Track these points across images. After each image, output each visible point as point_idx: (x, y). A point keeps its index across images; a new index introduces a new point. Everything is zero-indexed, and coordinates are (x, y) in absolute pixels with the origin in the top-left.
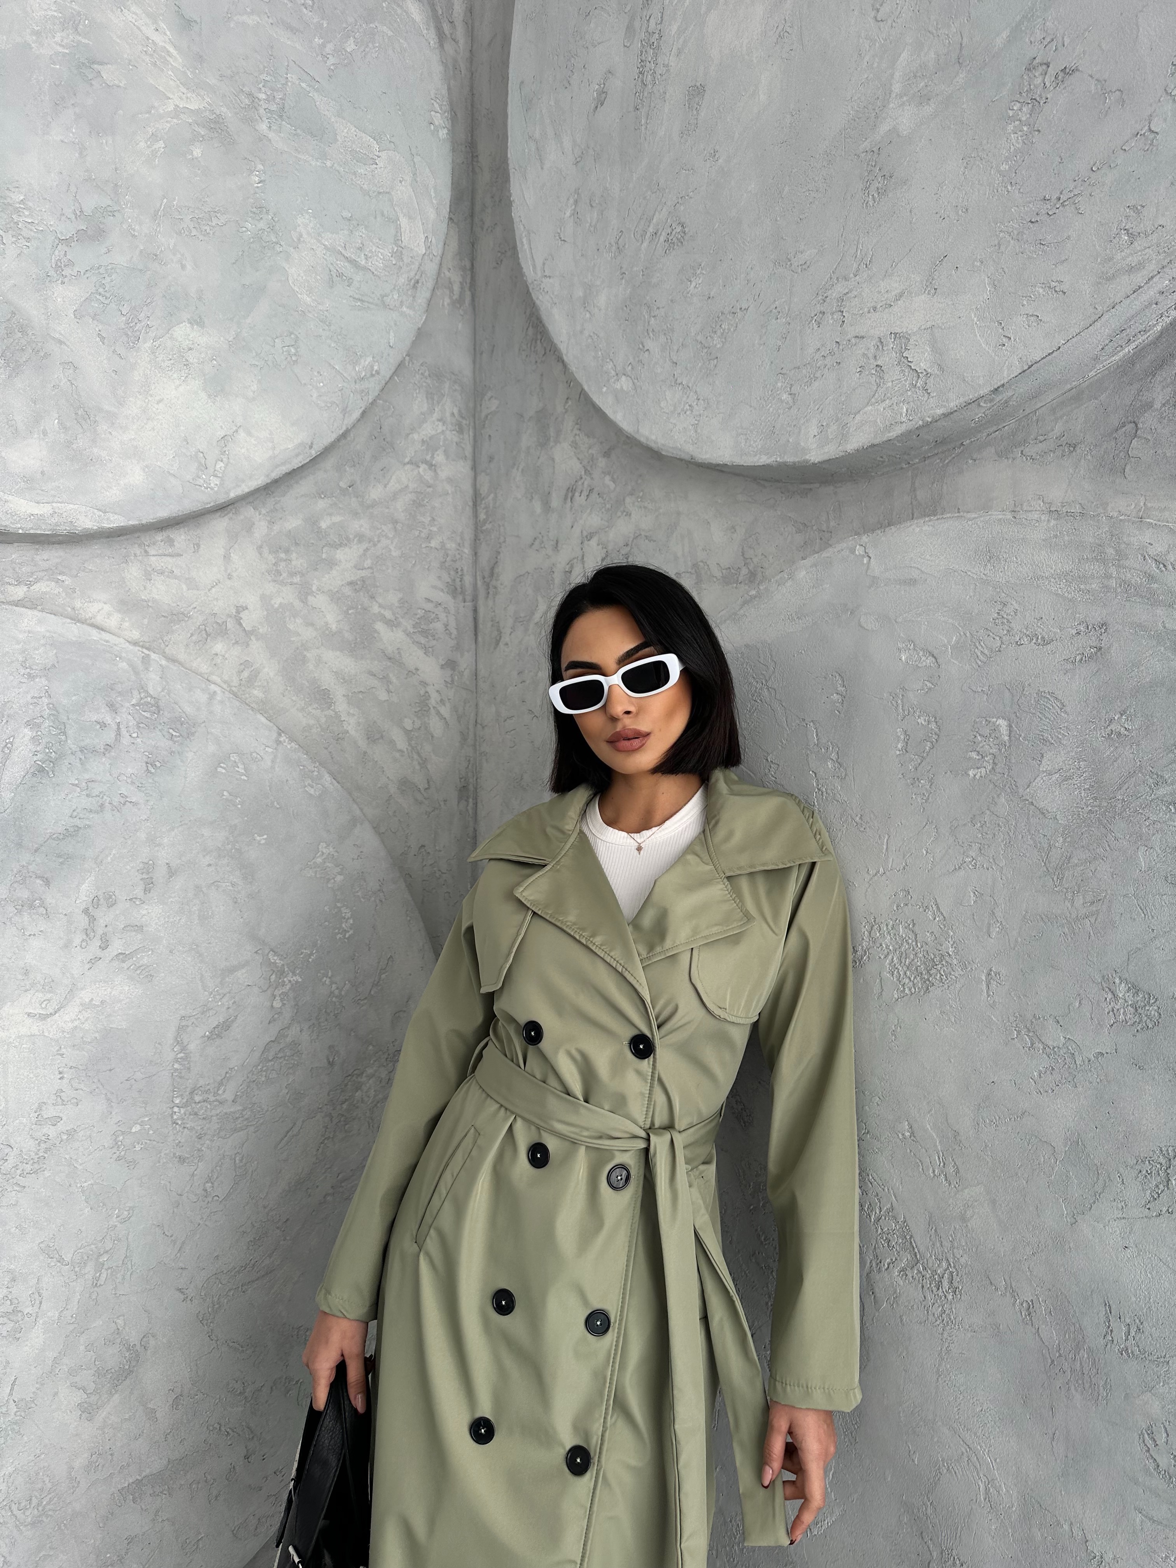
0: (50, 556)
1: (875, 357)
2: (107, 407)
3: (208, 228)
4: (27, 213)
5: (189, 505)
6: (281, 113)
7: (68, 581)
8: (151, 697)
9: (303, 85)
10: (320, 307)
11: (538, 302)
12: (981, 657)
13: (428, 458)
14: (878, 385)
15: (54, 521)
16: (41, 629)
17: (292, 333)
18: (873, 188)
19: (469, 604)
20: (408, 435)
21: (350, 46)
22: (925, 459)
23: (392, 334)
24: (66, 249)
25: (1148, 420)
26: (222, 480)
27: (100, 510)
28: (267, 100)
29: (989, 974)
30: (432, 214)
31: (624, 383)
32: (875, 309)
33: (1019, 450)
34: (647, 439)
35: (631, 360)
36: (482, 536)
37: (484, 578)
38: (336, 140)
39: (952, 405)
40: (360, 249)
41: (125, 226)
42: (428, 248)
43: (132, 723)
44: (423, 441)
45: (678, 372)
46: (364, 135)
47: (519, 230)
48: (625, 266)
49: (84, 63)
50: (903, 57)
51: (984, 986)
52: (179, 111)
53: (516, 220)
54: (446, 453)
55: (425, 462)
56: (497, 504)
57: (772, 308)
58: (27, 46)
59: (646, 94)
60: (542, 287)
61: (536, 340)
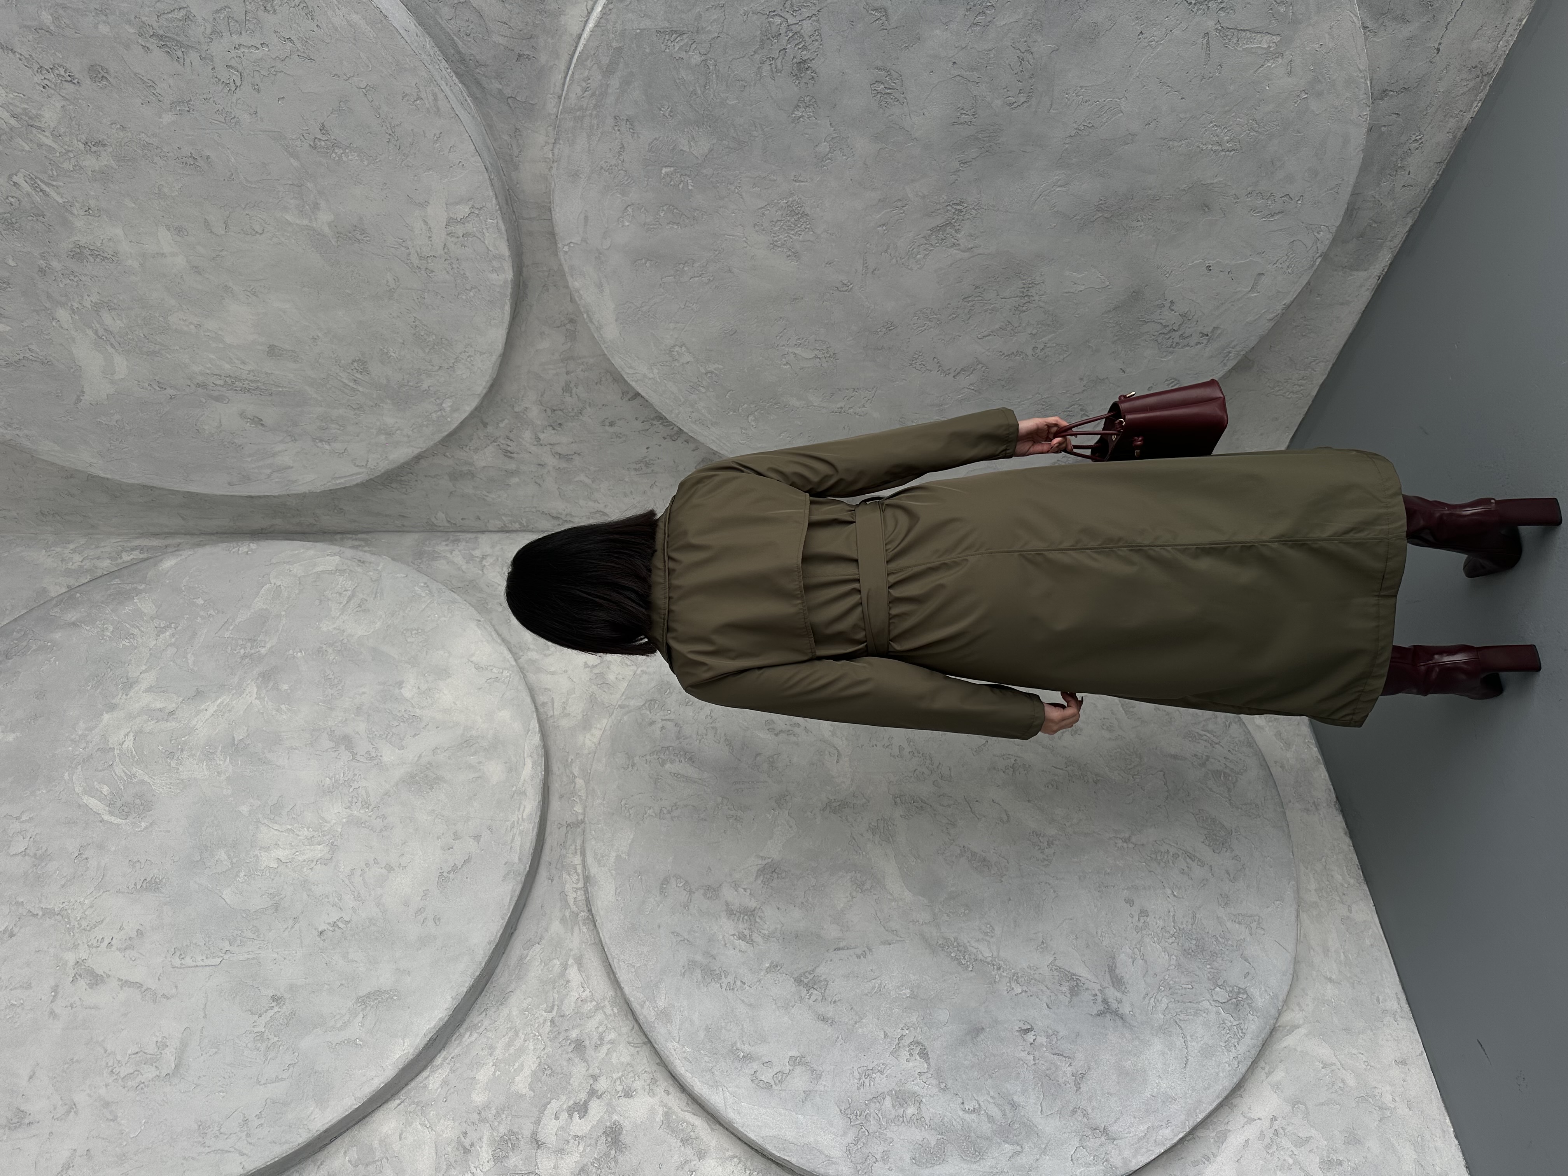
0: (556, 767)
1: (458, 238)
2: (461, 732)
3: (336, 680)
4: (337, 776)
5: (522, 687)
6: (253, 640)
7: (571, 757)
8: (644, 705)
9: (231, 628)
10: (383, 616)
11: (383, 471)
12: (629, 181)
13: (478, 560)
14: (475, 236)
15: (535, 757)
16: (604, 760)
17: (403, 632)
18: (359, 237)
20: (463, 572)
21: (200, 601)
22: (514, 212)
23: (398, 575)
24: (358, 756)
25: (508, 92)
26: (505, 669)
27: (528, 733)
28: (245, 648)
29: (796, 181)
30: (311, 552)
31: (447, 404)
32: (430, 237)
33: (514, 158)
34: (484, 388)
35: (433, 399)
36: (531, 527)
38: (266, 608)
39: (491, 194)
40: (340, 594)
41: (340, 725)
42: (335, 554)
43: (662, 713)
44: (467, 563)
45: (446, 366)
46: (261, 593)
47: (330, 486)
48: (371, 404)
49: (235, 748)
50: (288, 217)
51: (802, 184)
52: (259, 698)
53: (323, 488)
54: (474, 549)
55: (481, 561)
56: (510, 513)
57: (417, 301)
58: (228, 778)
59: (263, 387)
60: (372, 467)
61: (401, 480)
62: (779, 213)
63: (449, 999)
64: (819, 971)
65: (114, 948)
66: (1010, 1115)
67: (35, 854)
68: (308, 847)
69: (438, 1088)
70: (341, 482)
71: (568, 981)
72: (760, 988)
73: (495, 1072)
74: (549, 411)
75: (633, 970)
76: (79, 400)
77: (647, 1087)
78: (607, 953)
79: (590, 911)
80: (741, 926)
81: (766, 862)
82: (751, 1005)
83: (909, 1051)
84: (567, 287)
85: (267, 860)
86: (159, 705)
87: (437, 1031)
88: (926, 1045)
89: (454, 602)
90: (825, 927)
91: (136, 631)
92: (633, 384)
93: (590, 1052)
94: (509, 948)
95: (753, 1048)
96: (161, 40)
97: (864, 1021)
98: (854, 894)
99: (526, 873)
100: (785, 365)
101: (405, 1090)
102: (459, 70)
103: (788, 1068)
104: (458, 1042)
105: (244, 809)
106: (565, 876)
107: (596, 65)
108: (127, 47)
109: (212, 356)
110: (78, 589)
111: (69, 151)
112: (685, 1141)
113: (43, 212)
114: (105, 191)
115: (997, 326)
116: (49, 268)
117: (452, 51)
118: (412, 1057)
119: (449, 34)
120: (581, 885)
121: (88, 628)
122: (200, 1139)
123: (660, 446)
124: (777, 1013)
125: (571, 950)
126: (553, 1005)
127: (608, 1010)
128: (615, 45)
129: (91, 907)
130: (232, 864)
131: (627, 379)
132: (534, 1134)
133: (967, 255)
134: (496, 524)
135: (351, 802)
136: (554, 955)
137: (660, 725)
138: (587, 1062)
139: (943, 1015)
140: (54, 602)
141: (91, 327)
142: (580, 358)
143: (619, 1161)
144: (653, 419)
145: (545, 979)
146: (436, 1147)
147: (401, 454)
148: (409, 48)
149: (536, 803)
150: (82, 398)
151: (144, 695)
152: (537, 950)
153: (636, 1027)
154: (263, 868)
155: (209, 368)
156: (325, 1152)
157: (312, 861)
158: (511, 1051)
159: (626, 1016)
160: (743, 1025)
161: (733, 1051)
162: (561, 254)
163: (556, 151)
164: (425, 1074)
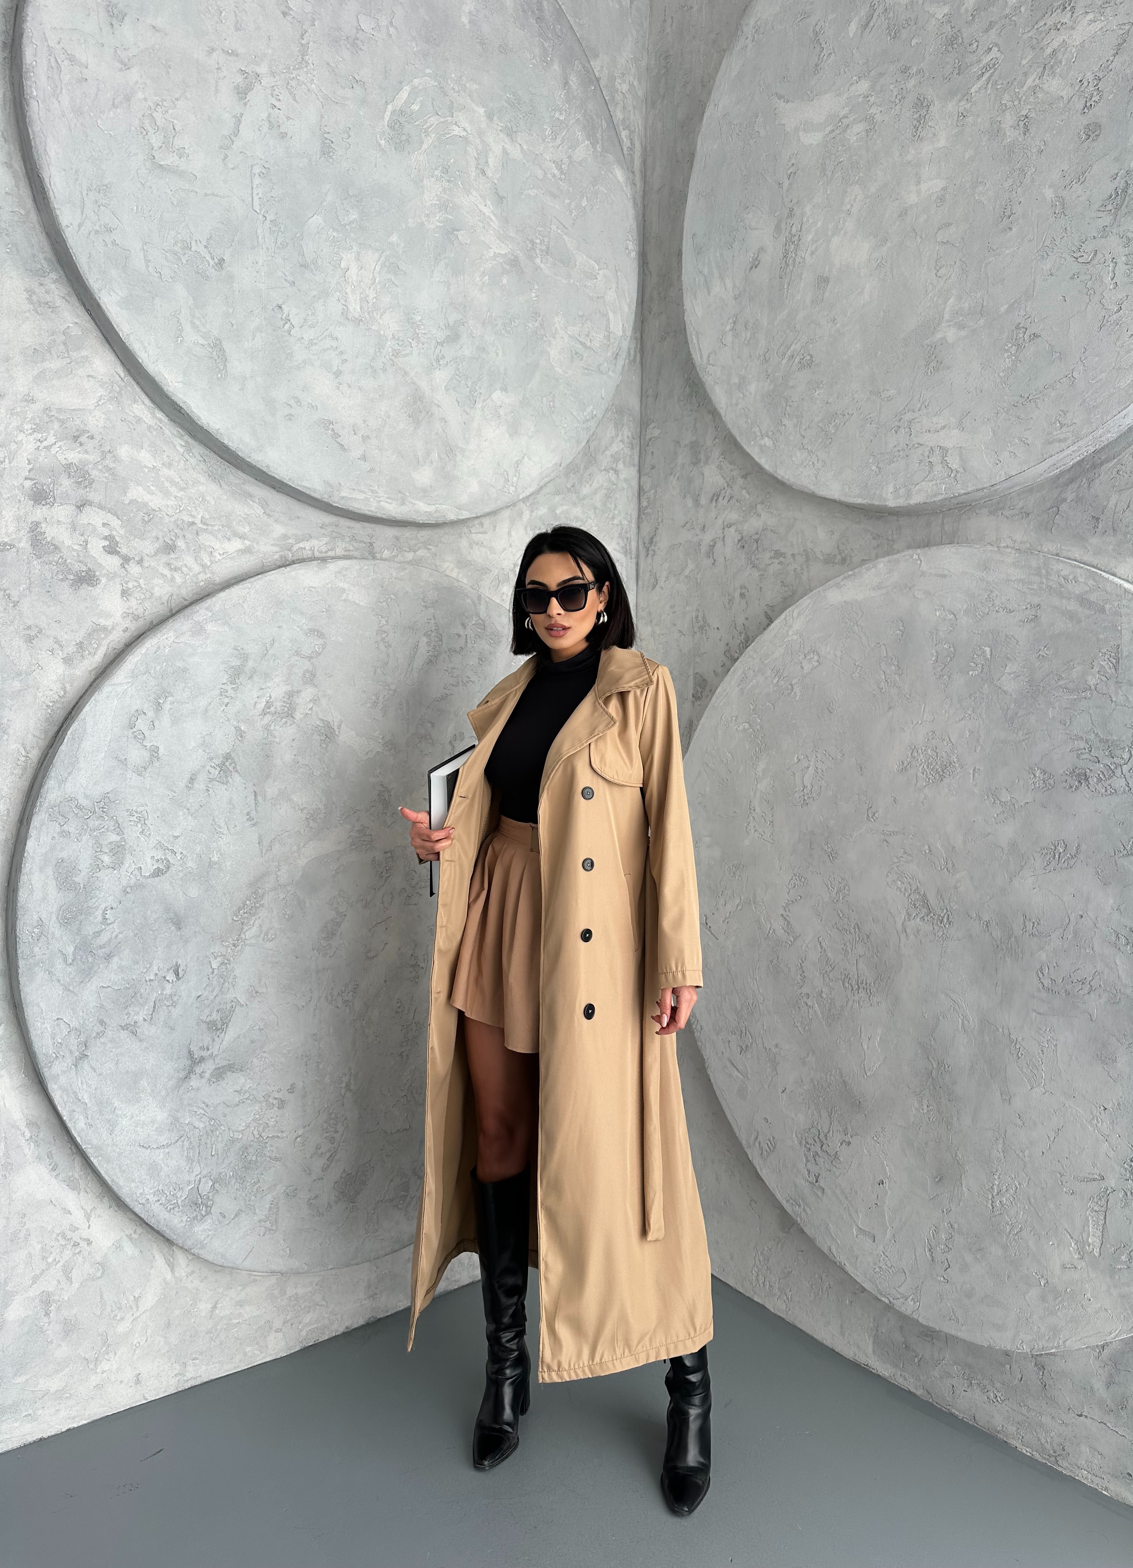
0: (424, 534)
1: (928, 457)
2: (460, 445)
3: (509, 329)
4: (422, 327)
5: (498, 504)
6: (548, 251)
7: (433, 549)
9: (559, 231)
10: (567, 375)
11: (703, 379)
12: (978, 617)
13: (614, 466)
14: (930, 472)
15: (436, 515)
16: (431, 580)
17: (551, 393)
18: (932, 364)
19: (634, 561)
20: (604, 452)
21: (584, 203)
22: (950, 509)
23: (604, 390)
24: (441, 348)
25: (1064, 507)
26: (516, 489)
27: (457, 508)
28: (540, 244)
29: (974, 770)
30: (626, 310)
31: (767, 441)
32: (929, 431)
33: (1001, 512)
34: (783, 477)
35: (772, 428)
36: (644, 517)
37: (644, 544)
38: (576, 265)
39: (970, 489)
40: (588, 335)
41: (469, 332)
42: (624, 331)
43: (473, 635)
44: (612, 455)
45: (805, 441)
46: (590, 260)
47: (690, 329)
48: (769, 371)
49: (450, 231)
50: (951, 300)
51: (972, 775)
52: (496, 255)
53: (688, 322)
54: (624, 463)
55: (612, 469)
56: (657, 497)
57: (869, 416)
58: (422, 224)
59: (788, 271)
60: (707, 370)
61: (692, 396)
62: (944, 754)
63: (217, 427)
64: (236, 776)
65: (270, 110)
66: (101, 952)
67: (358, 39)
68: (359, 297)
69: (134, 413)
70: (693, 339)
71: (229, 540)
72: (221, 721)
73: (147, 467)
74: (756, 537)
75: (241, 602)
76: (780, 97)
77: (130, 611)
78: (256, 577)
79: (293, 563)
80: (279, 704)
81: (336, 730)
82: (206, 711)
83: (161, 859)
84: (877, 557)
85: (348, 258)
86: (491, 161)
87: (188, 414)
88: (167, 875)
89: (578, 442)
90: (276, 783)
91: (558, 141)
92: (783, 616)
93: (164, 559)
94: (260, 484)
95: (167, 712)
96: (1123, 191)
97: (190, 817)
98: (305, 811)
99: (331, 503)
100: (798, 757)
101: (133, 382)
102: (1085, 463)
103: (148, 744)
104: (175, 433)
105: (394, 238)
106: (326, 540)
107: (1089, 589)
108: (1117, 159)
109: (819, 224)
110: (599, 88)
111: (1020, 101)
112: (80, 645)
113: (962, 73)
114: (980, 132)
115: (830, 955)
116: (908, 76)
117: (1103, 458)
118: (165, 389)
119: (1120, 455)
120: (317, 554)
121: (562, 96)
122: (94, 186)
123: (720, 640)
124: (199, 736)
125: (258, 543)
126: (208, 525)
127: (202, 577)
128: (1108, 607)
129: (309, 90)
130: (345, 225)
131: (788, 610)
132: (90, 503)
133: (899, 927)
134: (647, 483)
135: (398, 340)
136: (253, 527)
137: (461, 633)
138: (156, 554)
139: (194, 892)
140: (587, 65)
141: (850, 111)
142: (808, 567)
143: (63, 583)
144: (746, 634)
145: (231, 518)
146: (79, 410)
147: (720, 397)
148: (1109, 418)
149: (394, 515)
150: (782, 100)
151: (501, 147)
152: (258, 512)
153: (186, 603)
154: (341, 254)
155: (808, 221)
156: (77, 304)
157: (346, 301)
158: (167, 484)
159: (197, 594)
160: (188, 703)
161: (165, 693)
162: (910, 552)
163: (1009, 550)
164: (147, 401)
